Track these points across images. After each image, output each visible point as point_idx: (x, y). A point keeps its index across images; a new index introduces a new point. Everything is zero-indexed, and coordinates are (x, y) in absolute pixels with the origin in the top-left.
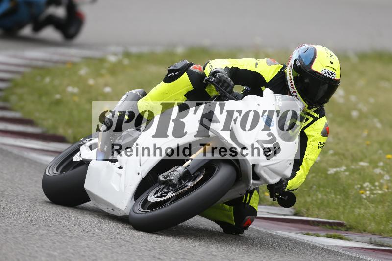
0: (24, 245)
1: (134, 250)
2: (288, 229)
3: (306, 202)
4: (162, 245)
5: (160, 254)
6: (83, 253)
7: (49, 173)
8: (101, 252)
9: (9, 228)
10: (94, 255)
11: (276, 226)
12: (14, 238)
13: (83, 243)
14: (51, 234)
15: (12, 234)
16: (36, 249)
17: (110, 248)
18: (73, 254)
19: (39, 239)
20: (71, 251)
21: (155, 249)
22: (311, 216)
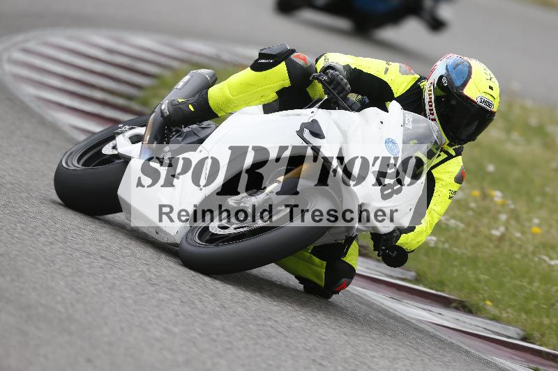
0: (134, 311)
1: (288, 346)
2: (511, 358)
3: (541, 324)
4: (327, 347)
5: (322, 358)
6: (214, 337)
7: (67, 163)
8: (242, 339)
9: (117, 282)
10: (229, 342)
11: (493, 349)
12: (121, 297)
13: (218, 323)
14: (174, 302)
15: (121, 291)
16: (150, 318)
17: (254, 337)
18: (200, 335)
19: (157, 306)
20: (199, 330)
21: (317, 350)
22: (546, 346)
